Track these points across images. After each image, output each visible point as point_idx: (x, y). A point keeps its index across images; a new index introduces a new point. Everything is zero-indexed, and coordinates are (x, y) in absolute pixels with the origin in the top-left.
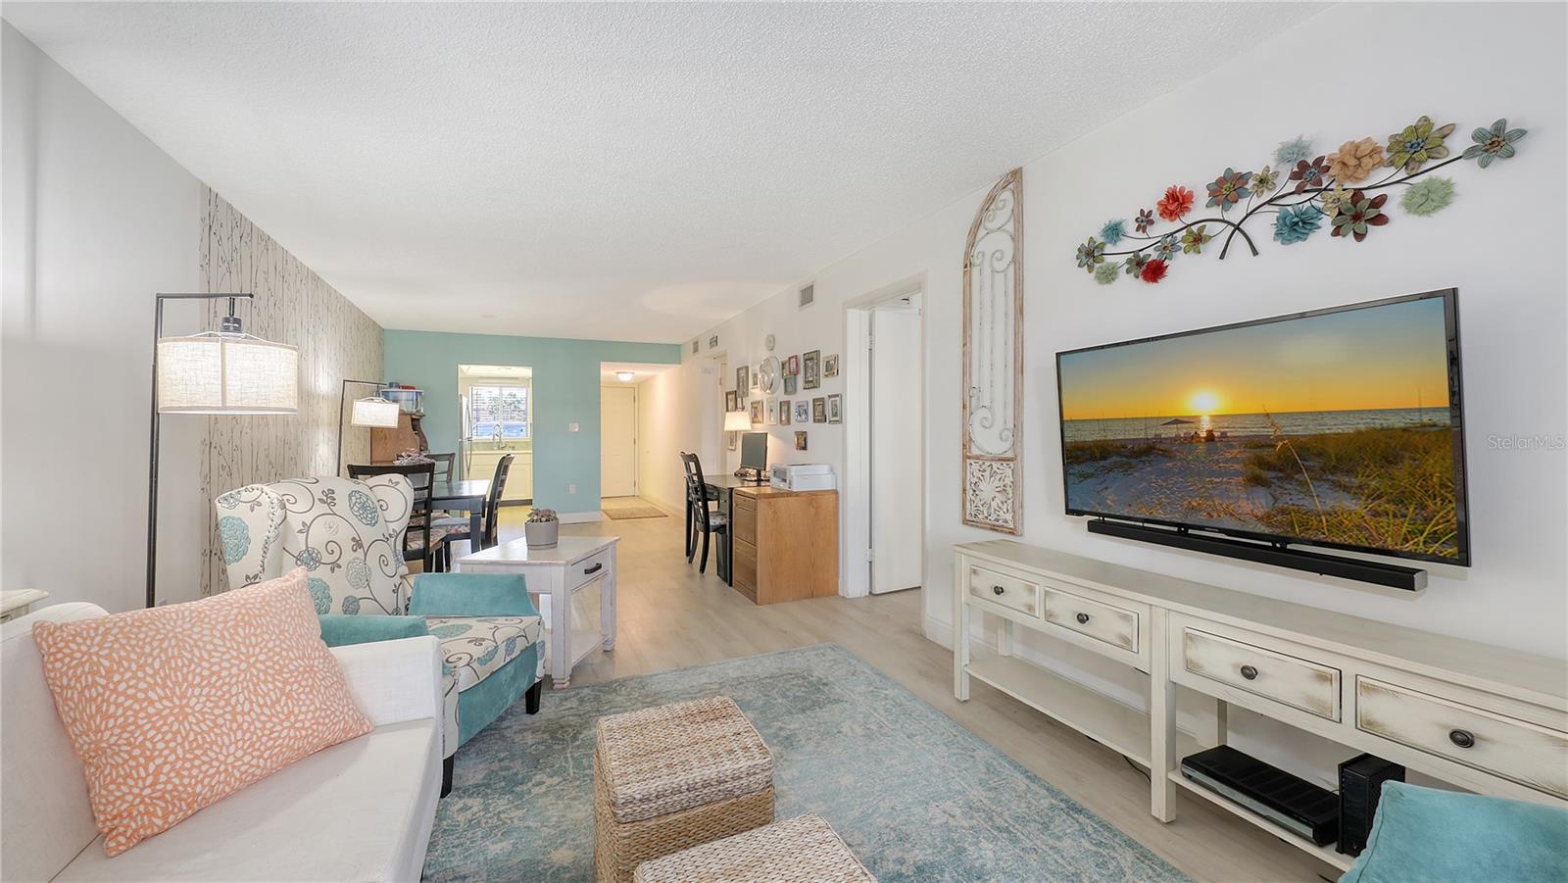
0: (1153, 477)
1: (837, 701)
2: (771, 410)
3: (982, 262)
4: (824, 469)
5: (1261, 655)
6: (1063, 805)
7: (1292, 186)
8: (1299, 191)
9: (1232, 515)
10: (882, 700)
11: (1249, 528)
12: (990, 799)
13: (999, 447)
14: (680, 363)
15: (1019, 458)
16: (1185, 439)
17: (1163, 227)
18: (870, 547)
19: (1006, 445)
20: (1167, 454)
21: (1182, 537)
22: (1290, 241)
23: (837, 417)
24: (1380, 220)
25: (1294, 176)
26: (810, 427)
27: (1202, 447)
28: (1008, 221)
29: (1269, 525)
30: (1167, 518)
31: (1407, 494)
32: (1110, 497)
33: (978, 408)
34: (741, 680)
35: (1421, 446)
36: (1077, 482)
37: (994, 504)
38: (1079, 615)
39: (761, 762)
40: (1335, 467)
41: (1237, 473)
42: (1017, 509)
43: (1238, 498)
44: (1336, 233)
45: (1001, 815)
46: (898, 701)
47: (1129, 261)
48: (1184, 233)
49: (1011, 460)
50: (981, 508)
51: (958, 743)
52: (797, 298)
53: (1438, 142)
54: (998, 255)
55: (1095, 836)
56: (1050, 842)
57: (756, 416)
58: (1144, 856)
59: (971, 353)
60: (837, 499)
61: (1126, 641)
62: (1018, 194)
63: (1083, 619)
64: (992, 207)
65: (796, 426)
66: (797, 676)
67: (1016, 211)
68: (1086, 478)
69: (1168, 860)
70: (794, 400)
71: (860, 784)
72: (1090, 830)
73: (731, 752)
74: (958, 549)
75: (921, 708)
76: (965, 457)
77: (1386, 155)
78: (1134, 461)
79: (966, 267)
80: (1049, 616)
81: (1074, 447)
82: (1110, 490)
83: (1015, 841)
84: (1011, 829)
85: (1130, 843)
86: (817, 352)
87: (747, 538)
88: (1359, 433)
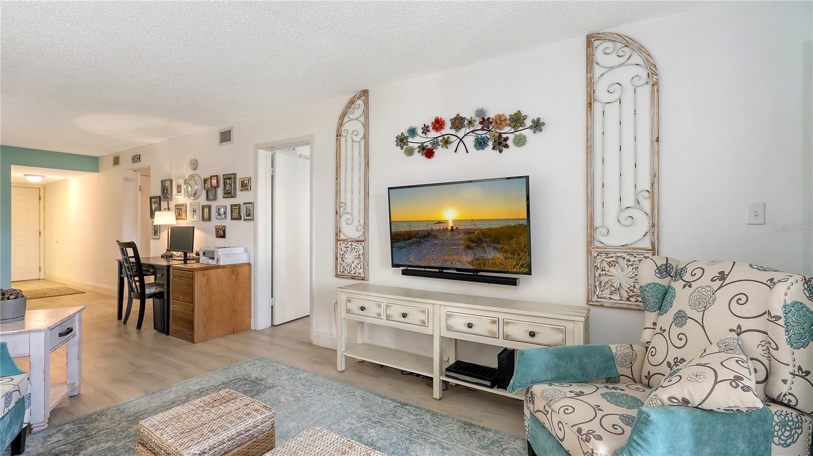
0: (430, 247)
1: (272, 387)
2: (194, 211)
3: (347, 135)
4: (241, 250)
5: (474, 317)
6: (399, 404)
7: (480, 127)
8: (482, 129)
9: (460, 262)
10: (299, 380)
11: (465, 267)
12: (367, 411)
13: (356, 235)
14: (98, 172)
15: (367, 240)
16: (443, 230)
17: (433, 134)
18: (272, 297)
19: (360, 234)
20: (435, 237)
21: (440, 274)
22: (479, 149)
23: (250, 215)
24: (506, 146)
25: (481, 123)
26: (228, 223)
27: (449, 234)
28: (361, 116)
29: (473, 265)
30: (436, 265)
31: (515, 251)
32: (412, 257)
33: (344, 213)
34: (202, 390)
35: (519, 232)
36: (397, 251)
37: (353, 265)
38: (403, 314)
39: (268, 414)
40: (494, 241)
41: (462, 245)
42: (366, 267)
43: (462, 255)
44: (494, 148)
45: (374, 417)
46: (308, 379)
47: (419, 147)
48: (441, 138)
49: (363, 241)
50: (346, 268)
51: (345, 391)
52: (217, 137)
53: (522, 121)
54: (355, 133)
55: (414, 413)
56: (398, 421)
57: (179, 214)
58: (434, 414)
59: (340, 183)
60: (250, 268)
61: (423, 322)
62: (366, 103)
63: (404, 315)
64: (352, 106)
65: (215, 222)
66: (241, 379)
67: (365, 112)
68: (401, 249)
69: (443, 413)
70: (214, 205)
71: (300, 424)
72: (412, 411)
73: (248, 414)
74: (339, 289)
75: (321, 379)
76: (337, 240)
77: (508, 122)
78: (422, 240)
79: (337, 136)
80: (388, 317)
81: (396, 234)
82: (412, 254)
83: (383, 425)
84: (380, 421)
85: (428, 411)
86: (235, 175)
87: (184, 299)
88: (501, 228)
